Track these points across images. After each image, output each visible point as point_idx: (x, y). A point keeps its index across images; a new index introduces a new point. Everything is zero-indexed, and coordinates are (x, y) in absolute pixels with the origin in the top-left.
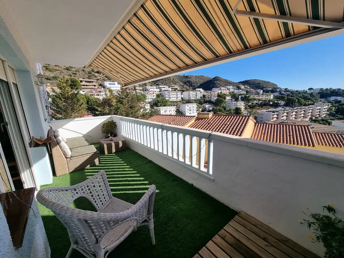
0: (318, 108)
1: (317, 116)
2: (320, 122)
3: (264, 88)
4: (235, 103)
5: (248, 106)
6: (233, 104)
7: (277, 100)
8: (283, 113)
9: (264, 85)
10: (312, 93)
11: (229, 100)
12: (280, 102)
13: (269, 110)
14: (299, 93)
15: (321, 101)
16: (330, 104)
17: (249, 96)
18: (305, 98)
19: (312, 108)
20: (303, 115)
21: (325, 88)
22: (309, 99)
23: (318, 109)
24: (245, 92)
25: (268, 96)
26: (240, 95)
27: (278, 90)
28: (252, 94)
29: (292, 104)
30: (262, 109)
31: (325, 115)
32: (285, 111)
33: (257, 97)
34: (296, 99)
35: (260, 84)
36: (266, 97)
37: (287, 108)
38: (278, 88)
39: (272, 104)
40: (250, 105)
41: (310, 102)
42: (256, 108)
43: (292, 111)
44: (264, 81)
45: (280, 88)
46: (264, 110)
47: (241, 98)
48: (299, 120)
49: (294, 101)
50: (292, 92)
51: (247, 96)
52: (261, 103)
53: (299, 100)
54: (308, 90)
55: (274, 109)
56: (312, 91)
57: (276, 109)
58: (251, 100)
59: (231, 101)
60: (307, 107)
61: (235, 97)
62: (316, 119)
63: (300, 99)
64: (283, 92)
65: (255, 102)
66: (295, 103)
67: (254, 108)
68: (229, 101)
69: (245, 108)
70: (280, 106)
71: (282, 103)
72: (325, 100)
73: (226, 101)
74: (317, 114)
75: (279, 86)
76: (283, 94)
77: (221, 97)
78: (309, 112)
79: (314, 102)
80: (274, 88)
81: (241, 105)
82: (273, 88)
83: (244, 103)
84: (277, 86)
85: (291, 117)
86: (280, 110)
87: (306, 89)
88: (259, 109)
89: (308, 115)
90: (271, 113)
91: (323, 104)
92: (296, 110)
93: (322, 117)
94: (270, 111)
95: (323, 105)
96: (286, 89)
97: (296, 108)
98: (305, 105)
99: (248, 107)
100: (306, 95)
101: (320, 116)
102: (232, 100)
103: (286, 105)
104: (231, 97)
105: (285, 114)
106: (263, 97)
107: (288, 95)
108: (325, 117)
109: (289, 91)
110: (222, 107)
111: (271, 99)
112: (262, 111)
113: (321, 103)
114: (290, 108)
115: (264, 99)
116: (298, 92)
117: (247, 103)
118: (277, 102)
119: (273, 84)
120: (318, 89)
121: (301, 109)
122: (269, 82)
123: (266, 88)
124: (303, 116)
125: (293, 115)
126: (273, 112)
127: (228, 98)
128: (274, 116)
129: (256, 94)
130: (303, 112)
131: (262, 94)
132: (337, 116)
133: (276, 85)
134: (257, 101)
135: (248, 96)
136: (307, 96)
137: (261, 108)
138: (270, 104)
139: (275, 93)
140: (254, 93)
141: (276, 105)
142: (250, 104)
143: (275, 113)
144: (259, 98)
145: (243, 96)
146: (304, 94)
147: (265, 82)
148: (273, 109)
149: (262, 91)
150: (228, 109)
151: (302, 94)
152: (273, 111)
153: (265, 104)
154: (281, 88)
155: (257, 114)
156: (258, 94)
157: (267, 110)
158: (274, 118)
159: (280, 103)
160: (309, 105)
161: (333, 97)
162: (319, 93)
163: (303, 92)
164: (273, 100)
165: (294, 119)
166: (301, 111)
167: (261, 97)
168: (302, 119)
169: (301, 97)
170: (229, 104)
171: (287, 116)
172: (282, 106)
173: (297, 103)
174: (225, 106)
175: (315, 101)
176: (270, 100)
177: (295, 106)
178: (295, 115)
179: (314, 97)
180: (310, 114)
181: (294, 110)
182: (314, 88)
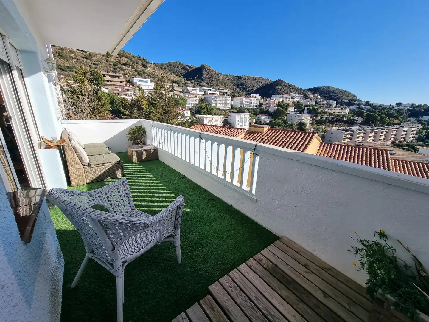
0: (404, 129)
1: (401, 139)
2: (404, 148)
3: (339, 99)
4: (299, 117)
5: (316, 121)
6: (297, 117)
7: (353, 116)
8: (359, 133)
9: (339, 96)
10: (400, 110)
11: (292, 111)
12: (356, 118)
13: (342, 128)
14: (384, 109)
15: (409, 120)
16: (420, 125)
17: (318, 109)
18: (391, 116)
19: (396, 130)
21: (417, 104)
22: (395, 117)
23: (404, 131)
24: (314, 103)
25: (342, 110)
26: (307, 106)
27: (356, 102)
28: (322, 106)
29: (373, 122)
30: (333, 127)
31: (411, 139)
32: (361, 130)
33: (328, 110)
34: (378, 116)
35: (334, 93)
36: (340, 111)
37: (365, 127)
38: (356, 100)
39: (346, 120)
40: (318, 120)
41: (395, 122)
42: (325, 124)
43: (371, 131)
44: (339, 89)
45: (359, 100)
46: (335, 128)
47: (307, 111)
48: (379, 143)
49: (375, 118)
50: (375, 107)
51: (316, 108)
52: (333, 118)
53: (382, 118)
54: (395, 106)
55: (349, 127)
56: (401, 106)
57: (350, 127)
58: (320, 113)
59: (294, 113)
60: (390, 127)
61: (300, 109)
62: (400, 143)
63: (384, 116)
64: (363, 106)
65: (325, 116)
66: (376, 121)
67: (323, 125)
68: (292, 113)
69: (311, 124)
70: (356, 124)
71: (360, 120)
72: (415, 120)
73: (288, 113)
74: (401, 136)
75: (358, 98)
76: (362, 109)
77: (283, 108)
78: (393, 134)
79: (400, 121)
80: (352, 100)
81: (307, 119)
82: (350, 100)
83: (311, 117)
84: (356, 97)
85: (369, 139)
86: (356, 129)
88: (329, 125)
89: (391, 138)
90: (344, 132)
91: (412, 124)
92: (376, 131)
93: (408, 141)
94: (343, 130)
95: (412, 126)
96: (367, 102)
97: (376, 128)
98: (389, 125)
99: (315, 123)
100: (392, 111)
101: (405, 140)
102: (296, 112)
103: (364, 123)
104: (295, 108)
105: (362, 135)
106: (336, 111)
107: (369, 110)
108: (411, 142)
109: (370, 105)
110: (282, 120)
111: (346, 113)
112: (333, 128)
113: (409, 123)
114: (368, 126)
115: (337, 113)
116: (382, 107)
117: (315, 117)
118: (353, 118)
119: (351, 94)
120: (408, 104)
121: (382, 129)
122: (346, 91)
123: (341, 99)
124: (383, 139)
126: (347, 131)
127: (291, 109)
128: (346, 136)
129: (327, 106)
130: (384, 133)
131: (335, 106)
132: (427, 142)
133: (355, 96)
134: (327, 116)
136: (393, 113)
137: (331, 125)
138: (344, 120)
139: (352, 106)
140: (325, 104)
141: (351, 122)
142: (318, 118)
143: (349, 132)
144: (331, 112)
145: (311, 108)
146: (390, 110)
147: (340, 91)
148: (346, 127)
149: (335, 103)
150: (290, 123)
151: (387, 110)
153: (337, 120)
154: (361, 101)
155: (326, 132)
156: (330, 106)
157: (339, 128)
158: (347, 138)
159: (356, 120)
160: (394, 124)
161: (427, 116)
162: (409, 110)
163: (388, 107)
164: (349, 115)
165: (371, 141)
166: (382, 132)
167: (333, 111)
168: (382, 142)
169: (385, 114)
170: (292, 116)
171: (363, 137)
172: (359, 123)
173: (379, 121)
174: (286, 120)
175: (402, 120)
176: (344, 115)
177: (375, 125)
178: (373, 136)
179: (401, 115)
180: (393, 136)
181: (373, 130)
182: (403, 103)
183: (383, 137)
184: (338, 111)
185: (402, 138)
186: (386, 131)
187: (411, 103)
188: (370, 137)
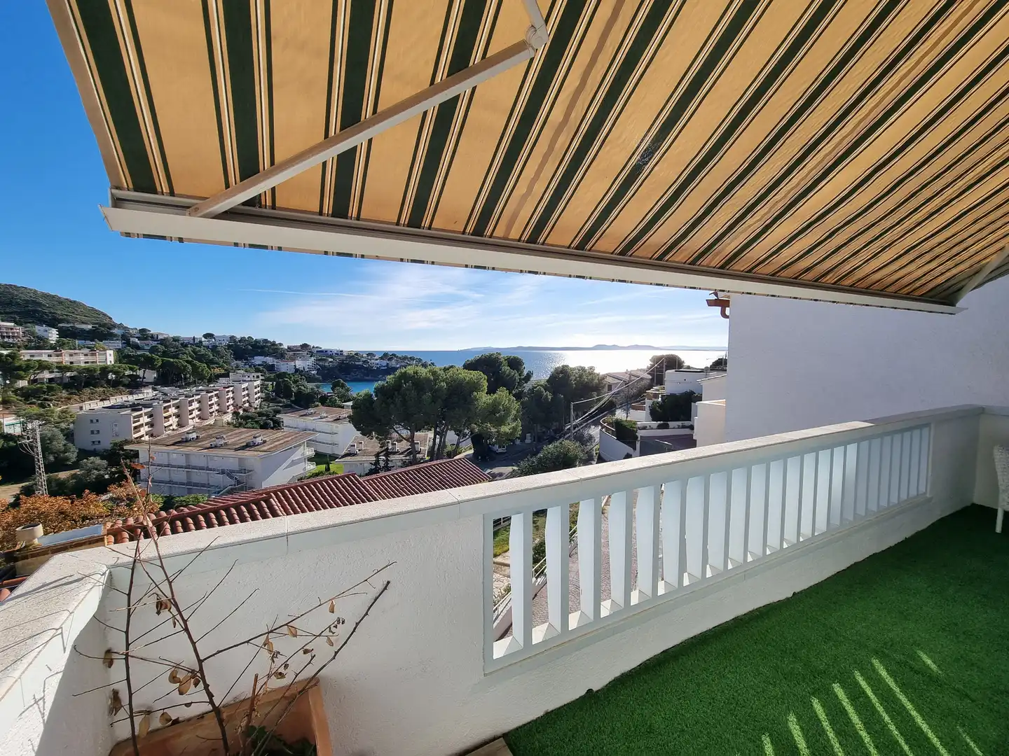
0: (242, 386)
1: (245, 405)
3: (61, 321)
5: (17, 392)
7: (131, 369)
8: (165, 408)
9: (59, 312)
10: (215, 347)
13: (113, 401)
14: (184, 345)
15: (238, 366)
16: (259, 374)
17: (11, 356)
18: (204, 360)
20: (217, 408)
21: (238, 336)
22: (213, 362)
23: (244, 390)
25: (93, 354)
27: (115, 331)
29: (178, 377)
30: (83, 401)
31: (258, 402)
32: (168, 401)
33: (50, 356)
34: (186, 366)
35: (40, 304)
36: (90, 359)
37: (171, 391)
38: (114, 326)
39: (110, 377)
40: (24, 388)
41: (217, 371)
42: (53, 397)
43: (189, 399)
44: (53, 297)
45: (120, 326)
46: (94, 405)
48: (211, 421)
49: (183, 370)
50: (164, 342)
51: (5, 353)
52: (73, 378)
54: (203, 339)
55: (131, 397)
56: (214, 340)
57: (136, 396)
58: (25, 367)
60: (217, 386)
62: (246, 414)
63: (196, 362)
64: (136, 340)
65: (46, 375)
66: (185, 375)
67: (47, 400)
70: (146, 385)
71: (151, 375)
72: (245, 365)
74: (243, 400)
75: (117, 321)
76: (137, 347)
78: (229, 399)
79: (225, 370)
80: (100, 325)
82: (97, 326)
84: (111, 318)
85: (190, 417)
86: (152, 399)
87: (199, 335)
88: (69, 399)
89: (228, 406)
90: (128, 411)
91: (247, 374)
92: (199, 397)
93: (256, 407)
94: (122, 407)
95: (249, 377)
96: (143, 331)
97: (193, 390)
98: (212, 379)
100: (203, 352)
101: (251, 406)
103: (162, 381)
105: (173, 410)
106: (75, 357)
107: (154, 349)
108: (261, 406)
109: (152, 338)
111: (109, 363)
112: (86, 405)
113: (241, 371)
114: (176, 388)
115: (83, 365)
116: (180, 342)
117: (8, 382)
118: (131, 373)
120: (224, 336)
121: (208, 392)
122: (75, 302)
123: (68, 322)
124: (216, 410)
125: (194, 410)
126: (135, 407)
128: (139, 421)
130: (215, 399)
132: (280, 402)
133: (105, 315)
134: (52, 372)
135: (7, 355)
136: (205, 354)
137: (76, 397)
138: (108, 380)
139: (108, 341)
141: (131, 384)
142: (22, 384)
143: (141, 409)
144: (62, 362)
146: (198, 349)
147: (60, 302)
148: (125, 398)
149: (54, 331)
151: (191, 347)
152: (131, 406)
153: (89, 382)
154: (126, 327)
155: (73, 423)
157: (107, 404)
158: (142, 425)
159: (141, 376)
161: (260, 358)
162: (229, 347)
163: (192, 342)
164: (119, 367)
165: (197, 420)
166: (210, 398)
167: (66, 359)
168: (218, 418)
171: (178, 416)
172: (151, 383)
175: (226, 366)
176: (105, 367)
177: (189, 384)
178: (197, 409)
179: (222, 357)
180: (231, 402)
181: (193, 396)
182: (216, 334)
183: (215, 407)
184: (82, 358)
185: (244, 403)
186: (216, 395)
187: (228, 334)
188: (191, 412)
